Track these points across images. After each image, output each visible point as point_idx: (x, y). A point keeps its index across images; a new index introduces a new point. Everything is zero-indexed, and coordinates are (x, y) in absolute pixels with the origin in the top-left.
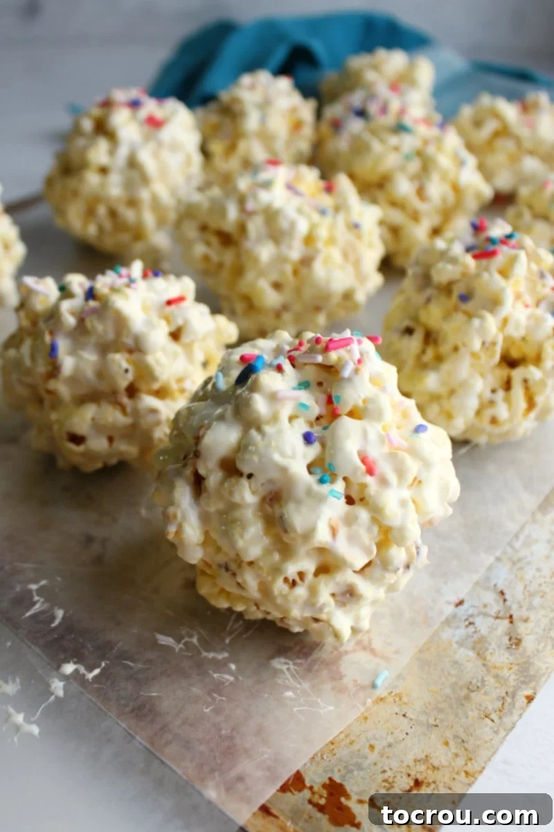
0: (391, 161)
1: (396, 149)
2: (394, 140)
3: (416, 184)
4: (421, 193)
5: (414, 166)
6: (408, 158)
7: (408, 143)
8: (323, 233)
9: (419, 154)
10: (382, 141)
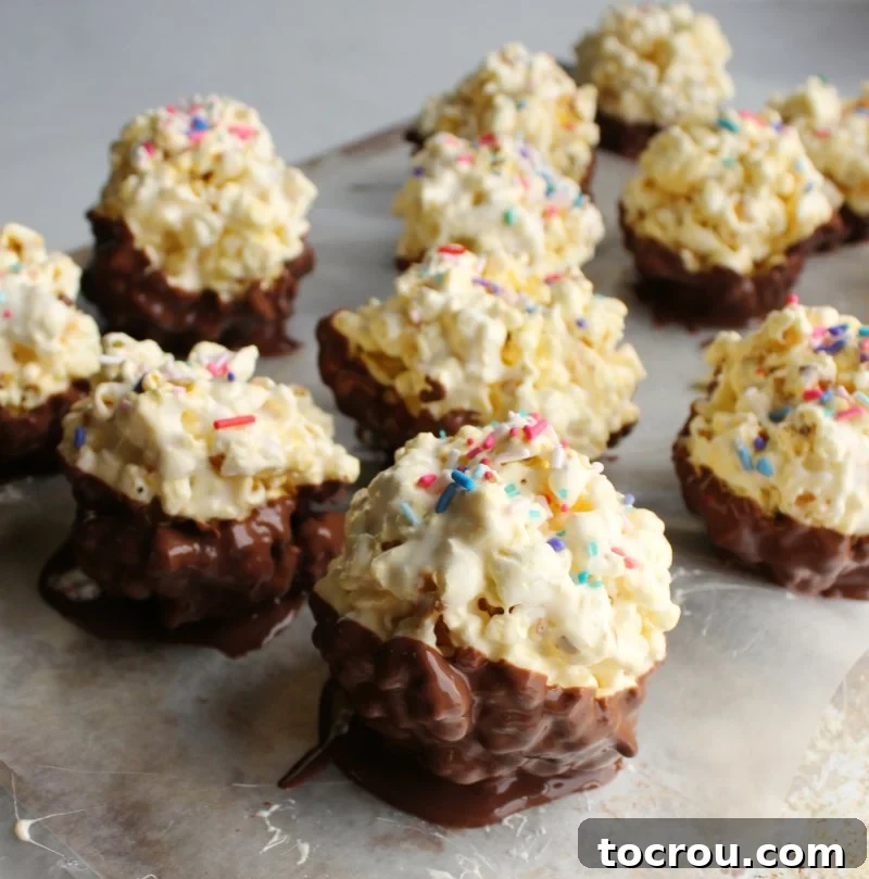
0: (705, 166)
1: (714, 152)
2: (711, 140)
3: (735, 198)
4: (741, 210)
5: (735, 176)
6: (727, 164)
7: (730, 144)
8: (530, 338)
9: (742, 159)
10: (696, 141)
